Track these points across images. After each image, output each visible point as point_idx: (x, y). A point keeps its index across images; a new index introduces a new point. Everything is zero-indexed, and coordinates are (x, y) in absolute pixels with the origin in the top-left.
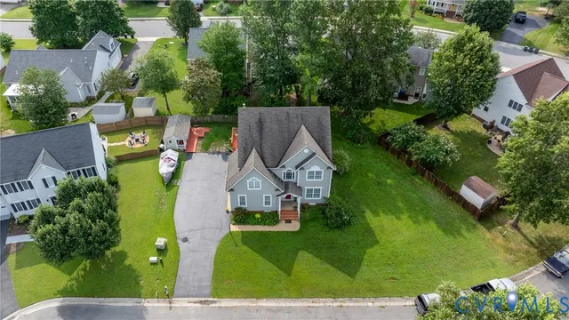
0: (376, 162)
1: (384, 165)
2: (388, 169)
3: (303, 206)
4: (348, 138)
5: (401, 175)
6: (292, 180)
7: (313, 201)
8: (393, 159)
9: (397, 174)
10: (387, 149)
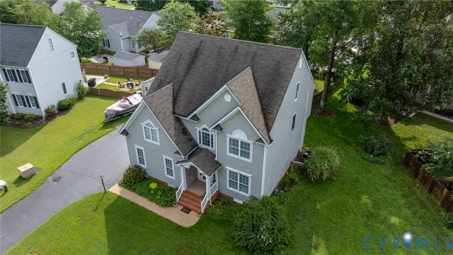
0: (386, 186)
1: (398, 194)
2: (402, 201)
3: (218, 197)
4: (358, 144)
5: (421, 218)
6: (210, 148)
7: (240, 196)
8: (420, 192)
9: (415, 214)
10: (416, 175)
